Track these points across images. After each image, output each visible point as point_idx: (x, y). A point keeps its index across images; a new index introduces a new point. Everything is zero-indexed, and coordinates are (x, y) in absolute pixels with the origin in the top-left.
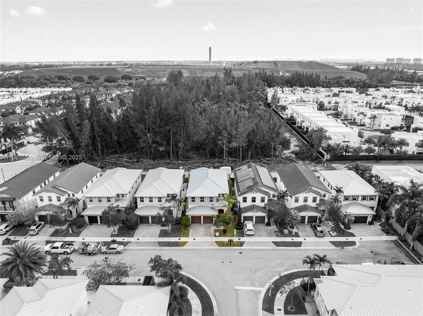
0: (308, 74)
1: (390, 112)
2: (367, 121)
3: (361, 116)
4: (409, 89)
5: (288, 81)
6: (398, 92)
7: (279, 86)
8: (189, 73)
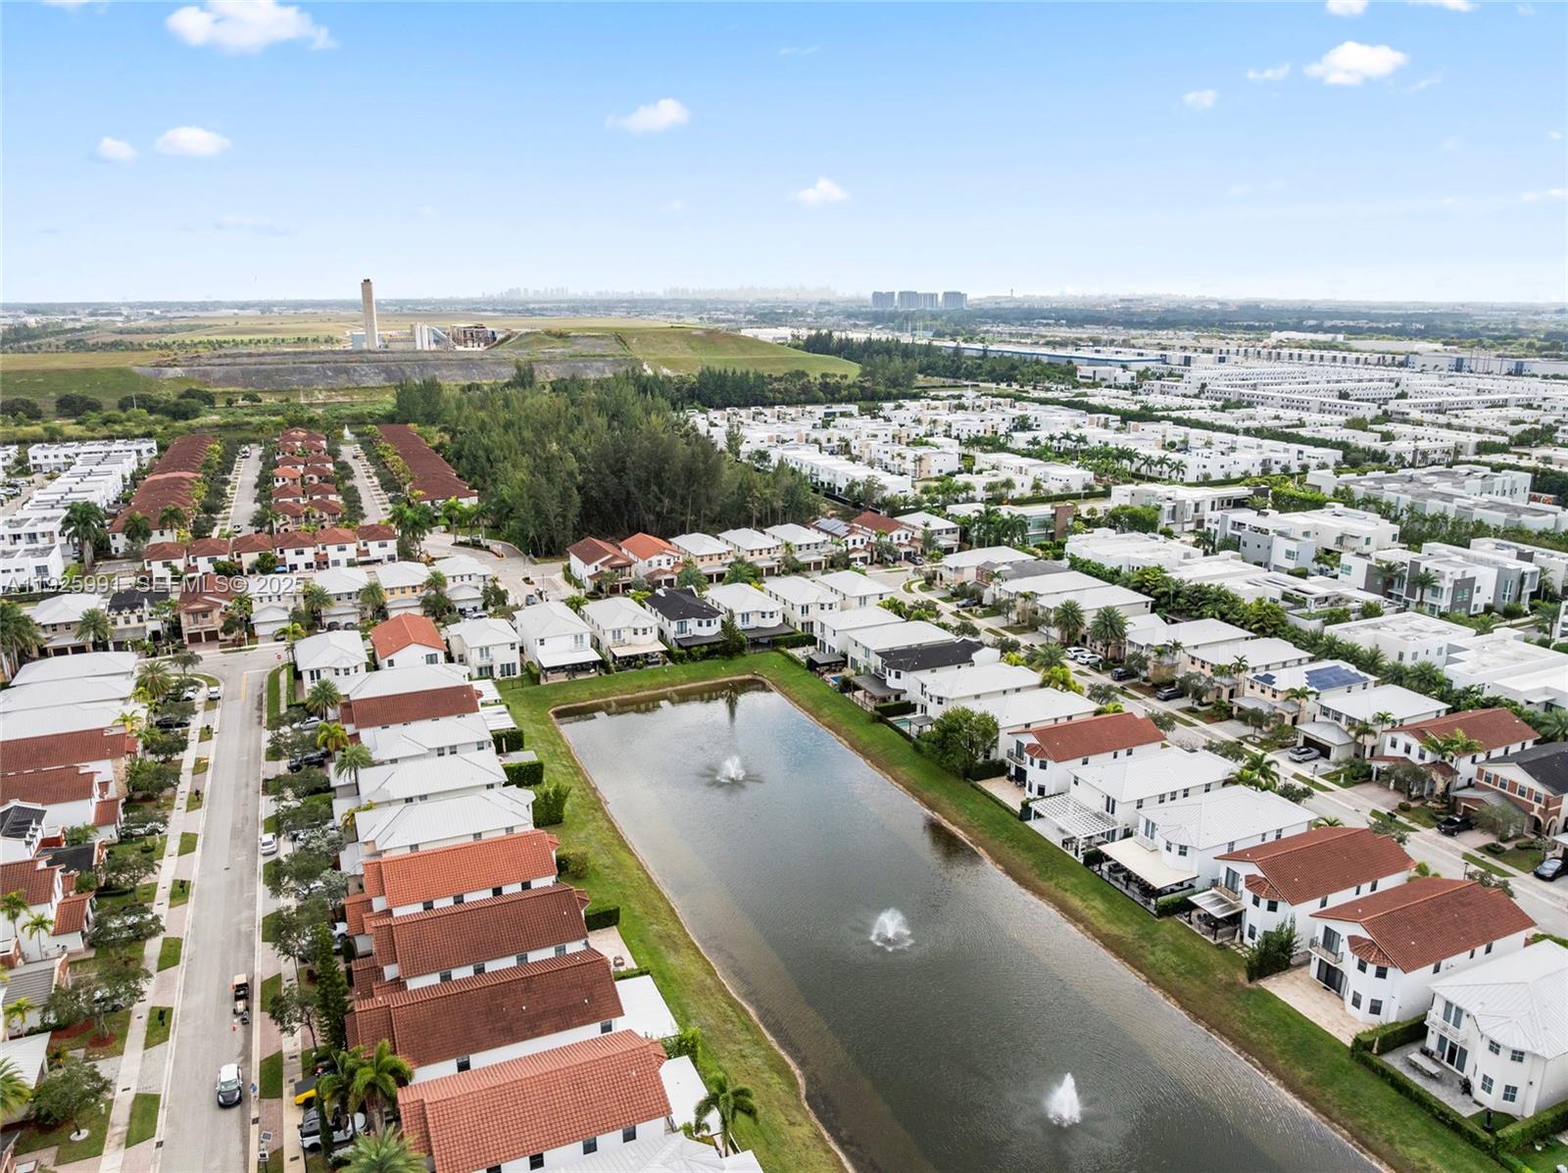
0: (738, 373)
1: (941, 450)
2: (909, 465)
3: (897, 460)
4: (956, 402)
5: (694, 393)
6: (936, 408)
7: (696, 408)
8: (383, 375)
